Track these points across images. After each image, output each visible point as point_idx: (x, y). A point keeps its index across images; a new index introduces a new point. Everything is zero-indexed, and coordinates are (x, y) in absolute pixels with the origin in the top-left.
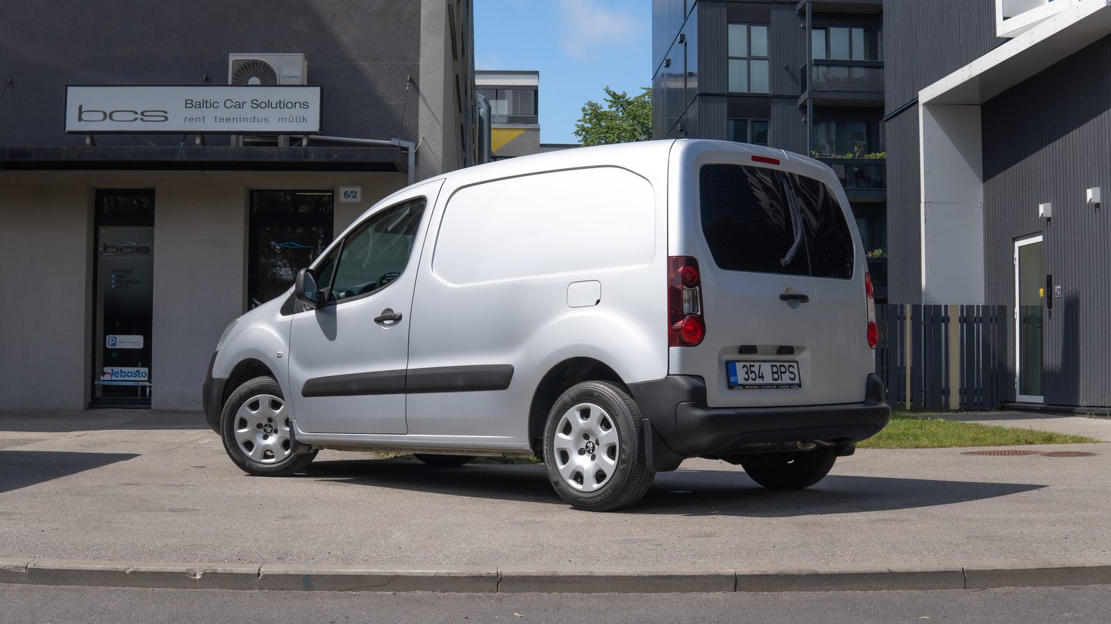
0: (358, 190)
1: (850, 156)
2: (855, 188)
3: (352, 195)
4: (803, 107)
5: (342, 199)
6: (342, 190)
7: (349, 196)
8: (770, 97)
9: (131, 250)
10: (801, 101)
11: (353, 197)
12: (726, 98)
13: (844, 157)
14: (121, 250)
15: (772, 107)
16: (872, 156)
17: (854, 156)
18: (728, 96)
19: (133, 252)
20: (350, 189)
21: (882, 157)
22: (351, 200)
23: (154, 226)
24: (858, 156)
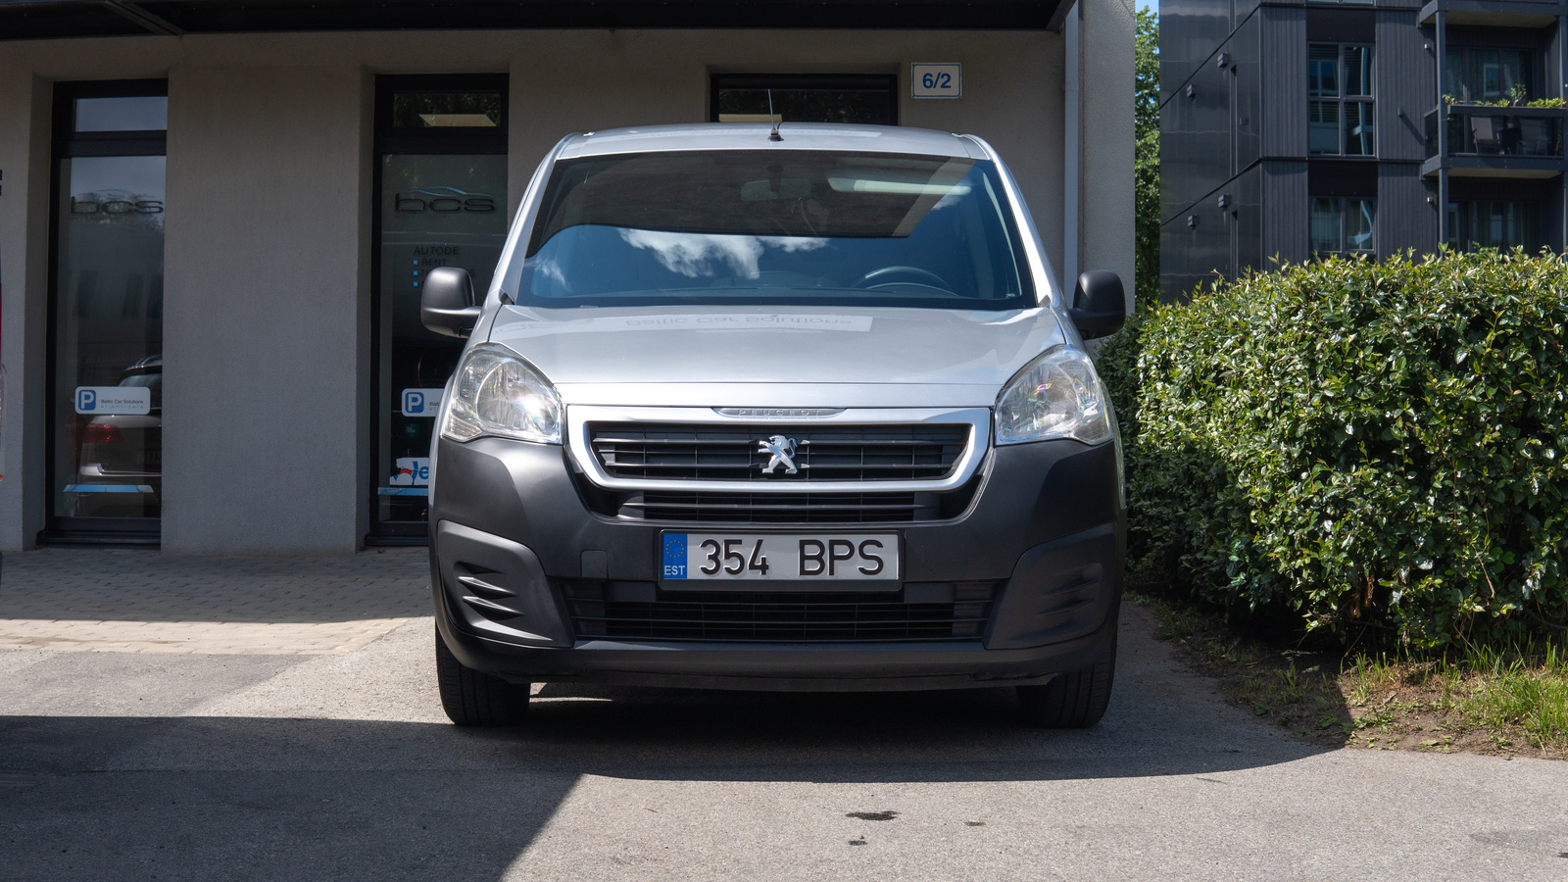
0: (954, 71)
1: (1504, 103)
2: (1511, 155)
3: (941, 81)
4: (1428, 28)
5: (919, 90)
6: (919, 71)
7: (933, 85)
8: (1374, 10)
9: (453, 206)
10: (1423, 15)
11: (943, 86)
12: (1304, 12)
13: (1495, 105)
14: (431, 206)
15: (1377, 25)
16: (1539, 104)
17: (1511, 104)
18: (1307, 8)
19: (459, 208)
20: (934, 70)
21: (1554, 105)
22: (937, 92)
23: (505, 152)
24: (1518, 104)
